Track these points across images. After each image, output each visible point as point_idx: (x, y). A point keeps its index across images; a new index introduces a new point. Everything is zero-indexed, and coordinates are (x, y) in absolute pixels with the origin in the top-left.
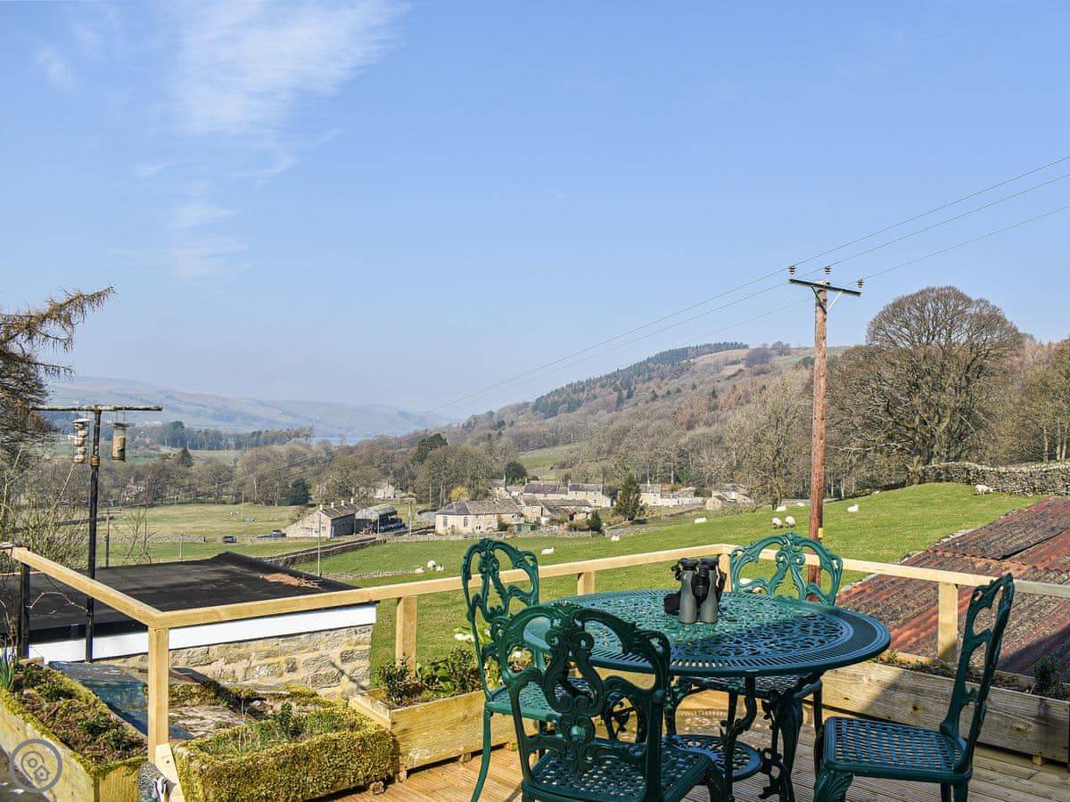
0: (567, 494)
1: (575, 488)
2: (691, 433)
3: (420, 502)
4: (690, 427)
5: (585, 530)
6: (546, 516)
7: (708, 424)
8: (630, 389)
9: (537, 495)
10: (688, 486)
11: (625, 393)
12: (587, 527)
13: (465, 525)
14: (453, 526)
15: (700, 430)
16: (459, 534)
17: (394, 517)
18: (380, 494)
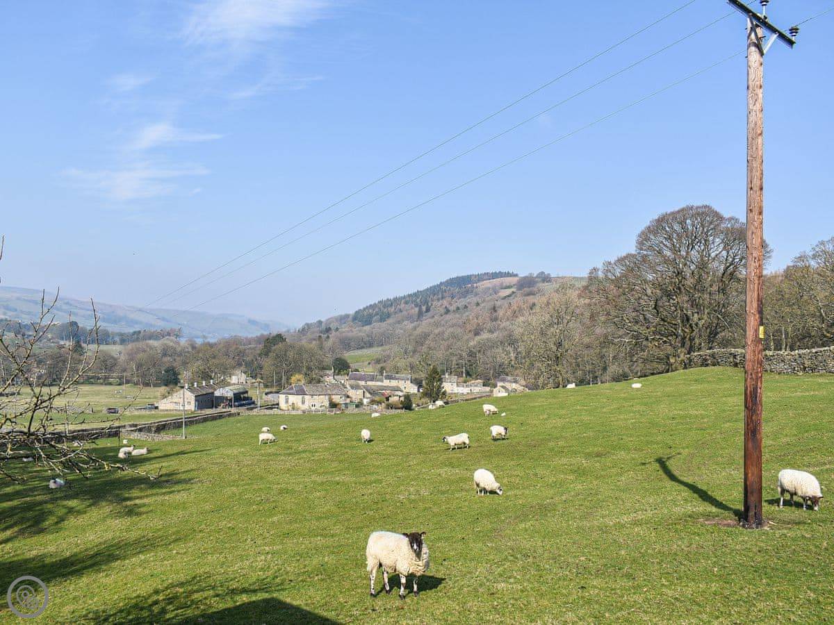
0: (382, 382)
1: (389, 378)
2: (477, 338)
3: (266, 386)
4: (477, 334)
5: (399, 408)
6: (367, 398)
7: (491, 331)
8: (427, 304)
9: (359, 382)
10: (477, 379)
11: (424, 308)
12: (401, 406)
13: (303, 402)
14: (293, 404)
15: (485, 336)
16: (298, 409)
17: (246, 395)
18: (234, 379)
